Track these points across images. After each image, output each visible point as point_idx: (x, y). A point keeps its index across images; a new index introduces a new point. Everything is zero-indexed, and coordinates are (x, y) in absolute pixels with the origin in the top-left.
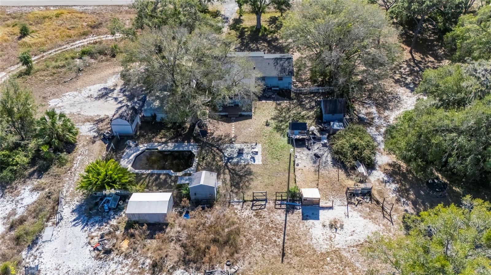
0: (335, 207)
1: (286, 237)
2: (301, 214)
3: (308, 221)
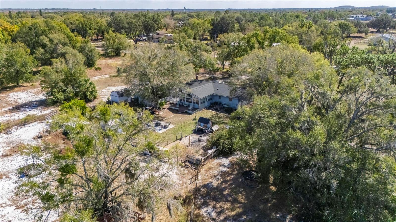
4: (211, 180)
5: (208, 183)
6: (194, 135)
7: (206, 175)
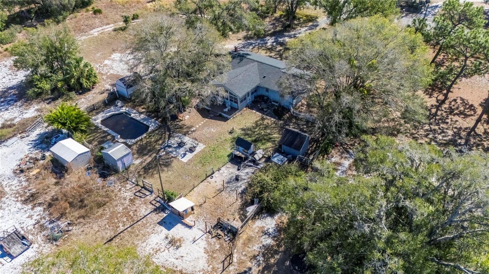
0: (194, 229)
1: (129, 229)
2: (162, 218)
3: (161, 227)
4: (249, 264)
5: (245, 269)
6: (229, 165)
7: (244, 253)
